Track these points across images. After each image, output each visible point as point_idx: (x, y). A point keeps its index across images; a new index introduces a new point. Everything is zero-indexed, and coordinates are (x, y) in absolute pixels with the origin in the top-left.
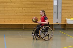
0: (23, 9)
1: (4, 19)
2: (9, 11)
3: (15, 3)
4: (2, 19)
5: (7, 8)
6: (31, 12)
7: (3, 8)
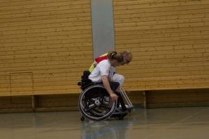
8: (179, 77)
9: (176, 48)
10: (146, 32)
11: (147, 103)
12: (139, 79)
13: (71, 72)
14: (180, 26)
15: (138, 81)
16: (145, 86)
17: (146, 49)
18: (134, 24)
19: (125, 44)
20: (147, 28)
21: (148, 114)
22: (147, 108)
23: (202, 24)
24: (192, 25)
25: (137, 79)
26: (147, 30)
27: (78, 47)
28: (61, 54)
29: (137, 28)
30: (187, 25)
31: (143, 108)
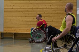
0: (45, 18)
1: (25, 28)
2: (31, 21)
3: (36, 12)
4: (24, 28)
5: (29, 17)
6: (53, 21)
7: (25, 17)
8: (27, 28)
9: (27, 17)
10: (16, 11)
11: (14, 37)
14: (29, 9)
15: (12, 29)
16: (14, 31)
17: (15, 17)
18: (12, 8)
19: (8, 15)
20: (16, 9)
21: (14, 41)
22: (14, 39)
23: (37, 9)
24: (33, 9)
26: (16, 10)
29: (13, 9)
30: (31, 9)
31: (13, 39)
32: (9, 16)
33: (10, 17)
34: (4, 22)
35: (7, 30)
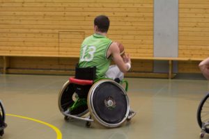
12: (203, 47)
13: (127, 34)
15: (201, 49)
25: (200, 47)
27: (138, 8)
28: (117, 14)
32: (192, 11)
33: (196, 14)
34: (180, 29)
35: (188, 52)
